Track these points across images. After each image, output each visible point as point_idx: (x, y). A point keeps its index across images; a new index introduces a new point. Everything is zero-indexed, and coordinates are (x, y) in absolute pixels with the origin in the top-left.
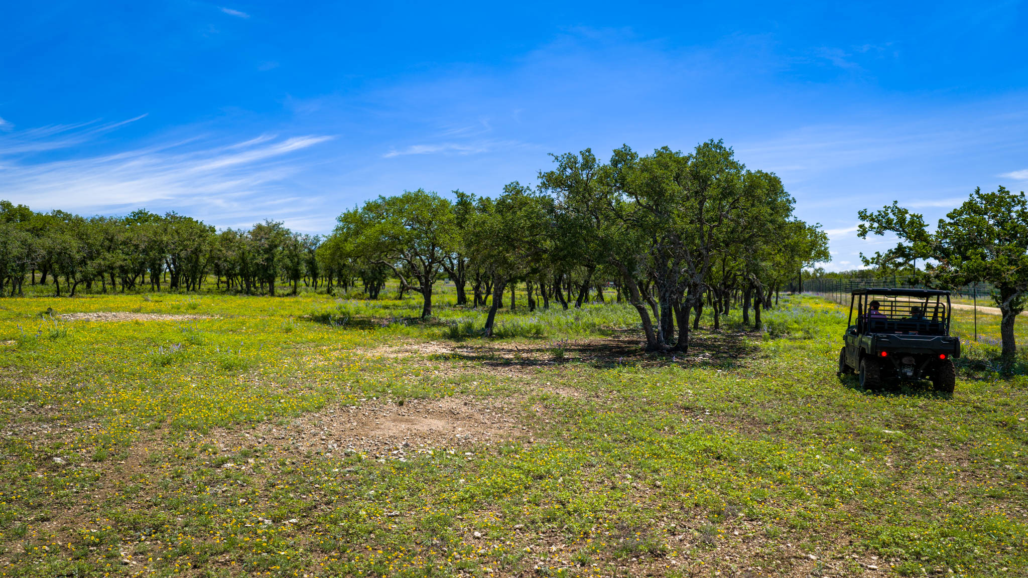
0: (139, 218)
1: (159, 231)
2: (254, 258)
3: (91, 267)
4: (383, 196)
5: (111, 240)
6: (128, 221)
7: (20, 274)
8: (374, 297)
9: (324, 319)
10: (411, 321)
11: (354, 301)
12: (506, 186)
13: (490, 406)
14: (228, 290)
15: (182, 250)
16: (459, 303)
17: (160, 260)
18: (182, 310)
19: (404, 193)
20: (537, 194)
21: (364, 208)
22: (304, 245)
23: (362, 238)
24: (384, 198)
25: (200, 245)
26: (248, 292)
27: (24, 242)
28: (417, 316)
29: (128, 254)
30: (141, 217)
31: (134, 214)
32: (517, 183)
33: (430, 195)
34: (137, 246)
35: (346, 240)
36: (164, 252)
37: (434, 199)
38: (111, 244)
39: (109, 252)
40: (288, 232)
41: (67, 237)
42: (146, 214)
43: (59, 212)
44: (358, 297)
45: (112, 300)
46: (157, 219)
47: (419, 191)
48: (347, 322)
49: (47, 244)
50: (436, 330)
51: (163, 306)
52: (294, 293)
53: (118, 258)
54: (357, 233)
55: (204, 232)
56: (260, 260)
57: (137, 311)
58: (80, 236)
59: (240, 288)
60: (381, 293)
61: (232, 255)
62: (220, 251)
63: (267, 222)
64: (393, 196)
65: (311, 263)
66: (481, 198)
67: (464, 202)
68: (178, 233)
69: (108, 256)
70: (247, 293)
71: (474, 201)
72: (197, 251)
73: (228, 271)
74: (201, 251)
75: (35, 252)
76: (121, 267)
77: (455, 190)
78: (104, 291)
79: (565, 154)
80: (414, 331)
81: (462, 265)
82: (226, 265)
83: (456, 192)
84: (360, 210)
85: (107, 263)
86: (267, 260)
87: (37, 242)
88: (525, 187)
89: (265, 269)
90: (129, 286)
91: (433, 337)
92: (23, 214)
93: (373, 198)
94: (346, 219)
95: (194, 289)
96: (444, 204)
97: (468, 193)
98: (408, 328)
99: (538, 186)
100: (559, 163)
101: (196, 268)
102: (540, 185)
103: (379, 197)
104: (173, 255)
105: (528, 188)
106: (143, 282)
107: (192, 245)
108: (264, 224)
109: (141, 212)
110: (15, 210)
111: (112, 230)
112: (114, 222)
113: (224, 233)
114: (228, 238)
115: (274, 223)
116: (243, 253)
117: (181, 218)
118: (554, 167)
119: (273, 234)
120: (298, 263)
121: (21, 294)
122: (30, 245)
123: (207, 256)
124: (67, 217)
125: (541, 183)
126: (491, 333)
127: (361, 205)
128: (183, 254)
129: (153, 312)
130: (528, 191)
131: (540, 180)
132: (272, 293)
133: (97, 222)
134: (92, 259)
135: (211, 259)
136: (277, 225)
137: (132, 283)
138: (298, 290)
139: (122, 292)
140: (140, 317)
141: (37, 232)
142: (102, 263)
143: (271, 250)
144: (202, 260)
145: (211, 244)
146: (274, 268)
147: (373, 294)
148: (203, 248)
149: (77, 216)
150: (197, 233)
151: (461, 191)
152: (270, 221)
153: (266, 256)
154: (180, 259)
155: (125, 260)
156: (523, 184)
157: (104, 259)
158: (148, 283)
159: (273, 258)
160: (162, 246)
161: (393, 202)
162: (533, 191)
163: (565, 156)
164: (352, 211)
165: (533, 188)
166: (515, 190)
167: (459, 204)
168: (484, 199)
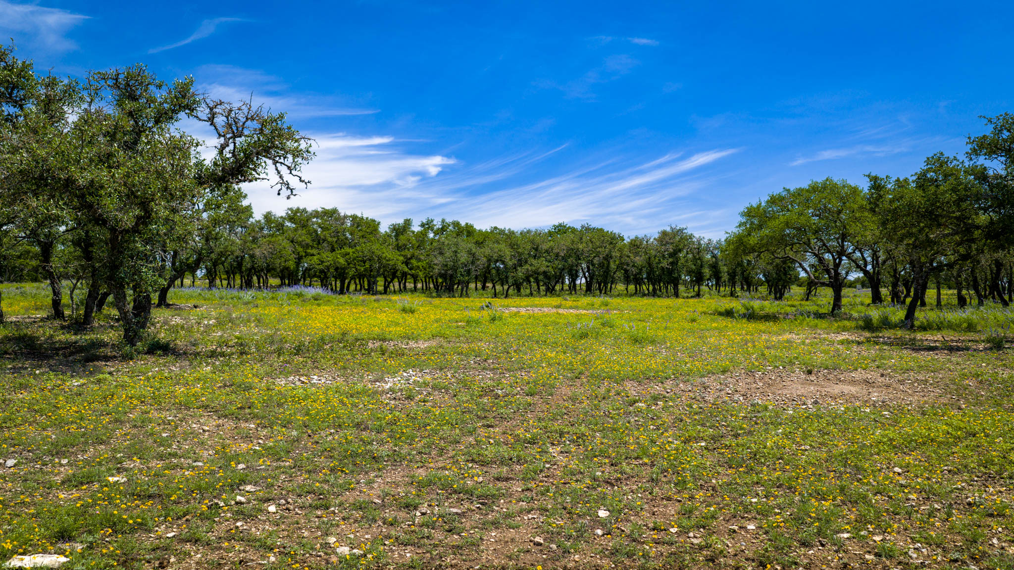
0: (559, 230)
1: (576, 240)
2: (660, 262)
3: (521, 273)
4: (788, 188)
5: (536, 249)
6: (550, 234)
7: (467, 278)
8: (780, 298)
9: (729, 313)
10: (819, 316)
11: (758, 302)
12: (928, 158)
13: (911, 378)
14: (636, 293)
15: (595, 257)
16: (874, 301)
17: (577, 266)
18: (595, 306)
19: (811, 182)
20: (966, 164)
21: (768, 202)
22: (707, 249)
23: (765, 232)
24: (788, 190)
25: (610, 251)
26: (654, 294)
27: (470, 252)
28: (826, 312)
29: (550, 262)
30: (561, 230)
31: (555, 227)
32: (942, 154)
33: (838, 183)
34: (557, 255)
35: (749, 235)
36: (580, 259)
37: (844, 186)
38: (537, 252)
39: (535, 259)
40: (691, 236)
41: (502, 246)
42: (565, 226)
43: (496, 228)
44: (764, 298)
45: (537, 300)
46: (574, 230)
47: (827, 180)
48: (751, 316)
49: (487, 253)
50: (847, 323)
51: (579, 304)
52: (698, 295)
53: (542, 265)
54: (760, 227)
55: (613, 239)
56: (665, 264)
57: (559, 307)
58: (513, 246)
59: (646, 292)
60: (786, 295)
61: (639, 260)
62: (628, 257)
63: (671, 228)
64: (798, 187)
65: (715, 267)
66: (898, 180)
67: (877, 185)
68: (592, 242)
69: (534, 262)
70: (653, 296)
71: (890, 183)
72: (608, 258)
73: (636, 275)
74: (611, 257)
75: (478, 260)
76: (545, 273)
77: (867, 174)
78: (531, 294)
79: (1001, 115)
80: (823, 323)
81: (877, 261)
82: (634, 270)
83: (869, 176)
84: (763, 204)
85: (534, 268)
86: (672, 263)
87: (479, 252)
88: (952, 157)
89: (670, 272)
90: (550, 291)
91: (844, 329)
92: (469, 231)
93: (778, 190)
94: (750, 213)
95: (605, 293)
96: (855, 191)
97: (882, 175)
98: (816, 321)
99: (967, 153)
100: (994, 126)
101: (607, 273)
102: (970, 151)
103: (782, 190)
104: (588, 262)
105: (955, 158)
106: (562, 289)
107: (604, 252)
108: (668, 229)
109: (560, 225)
110: (463, 227)
111: (538, 239)
112: (538, 234)
113: (632, 240)
114: (636, 244)
115: (678, 228)
116: (650, 258)
117: (594, 229)
118: (988, 131)
119: (678, 238)
120: (702, 266)
121: (467, 296)
122: (474, 254)
123: (617, 263)
124: (502, 232)
125: (971, 149)
126: (912, 326)
127: (765, 199)
128: (596, 261)
129: (571, 308)
130: (955, 162)
131: (970, 146)
132: (677, 295)
133: (525, 234)
134: (521, 266)
135: (620, 267)
136: (681, 230)
137: (553, 289)
138: (701, 293)
139: (546, 295)
140: (561, 311)
141: (479, 244)
142: (530, 269)
143: (675, 254)
144: (613, 266)
145: (620, 250)
146: (679, 272)
147: (778, 296)
148: (614, 254)
149: (509, 230)
150: (608, 241)
151: (873, 174)
152: (674, 226)
153: (671, 260)
154: (593, 265)
155: (548, 267)
156: (949, 154)
157: (531, 265)
158: (567, 290)
159: (677, 262)
160: (578, 253)
161: (799, 192)
162: (961, 161)
163: (1001, 117)
164: (755, 206)
165: (962, 157)
166: (939, 162)
167: (872, 187)
168: (901, 180)
